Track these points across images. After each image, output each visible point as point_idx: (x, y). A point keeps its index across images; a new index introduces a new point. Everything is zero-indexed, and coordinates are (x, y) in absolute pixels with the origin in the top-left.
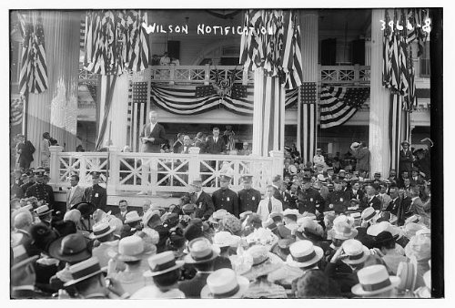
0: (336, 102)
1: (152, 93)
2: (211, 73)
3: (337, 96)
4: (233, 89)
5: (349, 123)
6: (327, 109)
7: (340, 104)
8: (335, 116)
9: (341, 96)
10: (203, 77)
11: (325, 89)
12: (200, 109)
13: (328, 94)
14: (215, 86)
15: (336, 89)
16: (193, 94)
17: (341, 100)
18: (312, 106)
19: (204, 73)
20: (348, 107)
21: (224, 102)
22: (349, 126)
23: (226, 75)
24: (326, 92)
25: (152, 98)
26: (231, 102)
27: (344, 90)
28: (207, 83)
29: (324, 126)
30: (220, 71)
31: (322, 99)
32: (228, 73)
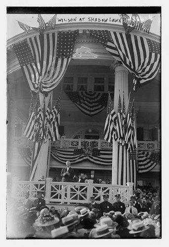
0: (146, 159)
1: (51, 152)
2: (82, 143)
3: (146, 156)
4: (93, 151)
5: (153, 171)
6: (142, 163)
7: (148, 160)
8: (146, 167)
9: (149, 156)
10: (78, 144)
11: (140, 153)
12: (76, 161)
13: (142, 155)
14: (84, 150)
15: (146, 153)
16: (73, 153)
17: (149, 158)
18: (134, 161)
19: (78, 143)
20: (152, 162)
21: (88, 158)
22: (153, 172)
23: (89, 144)
24: (141, 154)
25: (51, 155)
26: (92, 158)
27: (150, 153)
28: (80, 148)
29: (140, 172)
30: (86, 142)
31: (139, 157)
32: (91, 143)
